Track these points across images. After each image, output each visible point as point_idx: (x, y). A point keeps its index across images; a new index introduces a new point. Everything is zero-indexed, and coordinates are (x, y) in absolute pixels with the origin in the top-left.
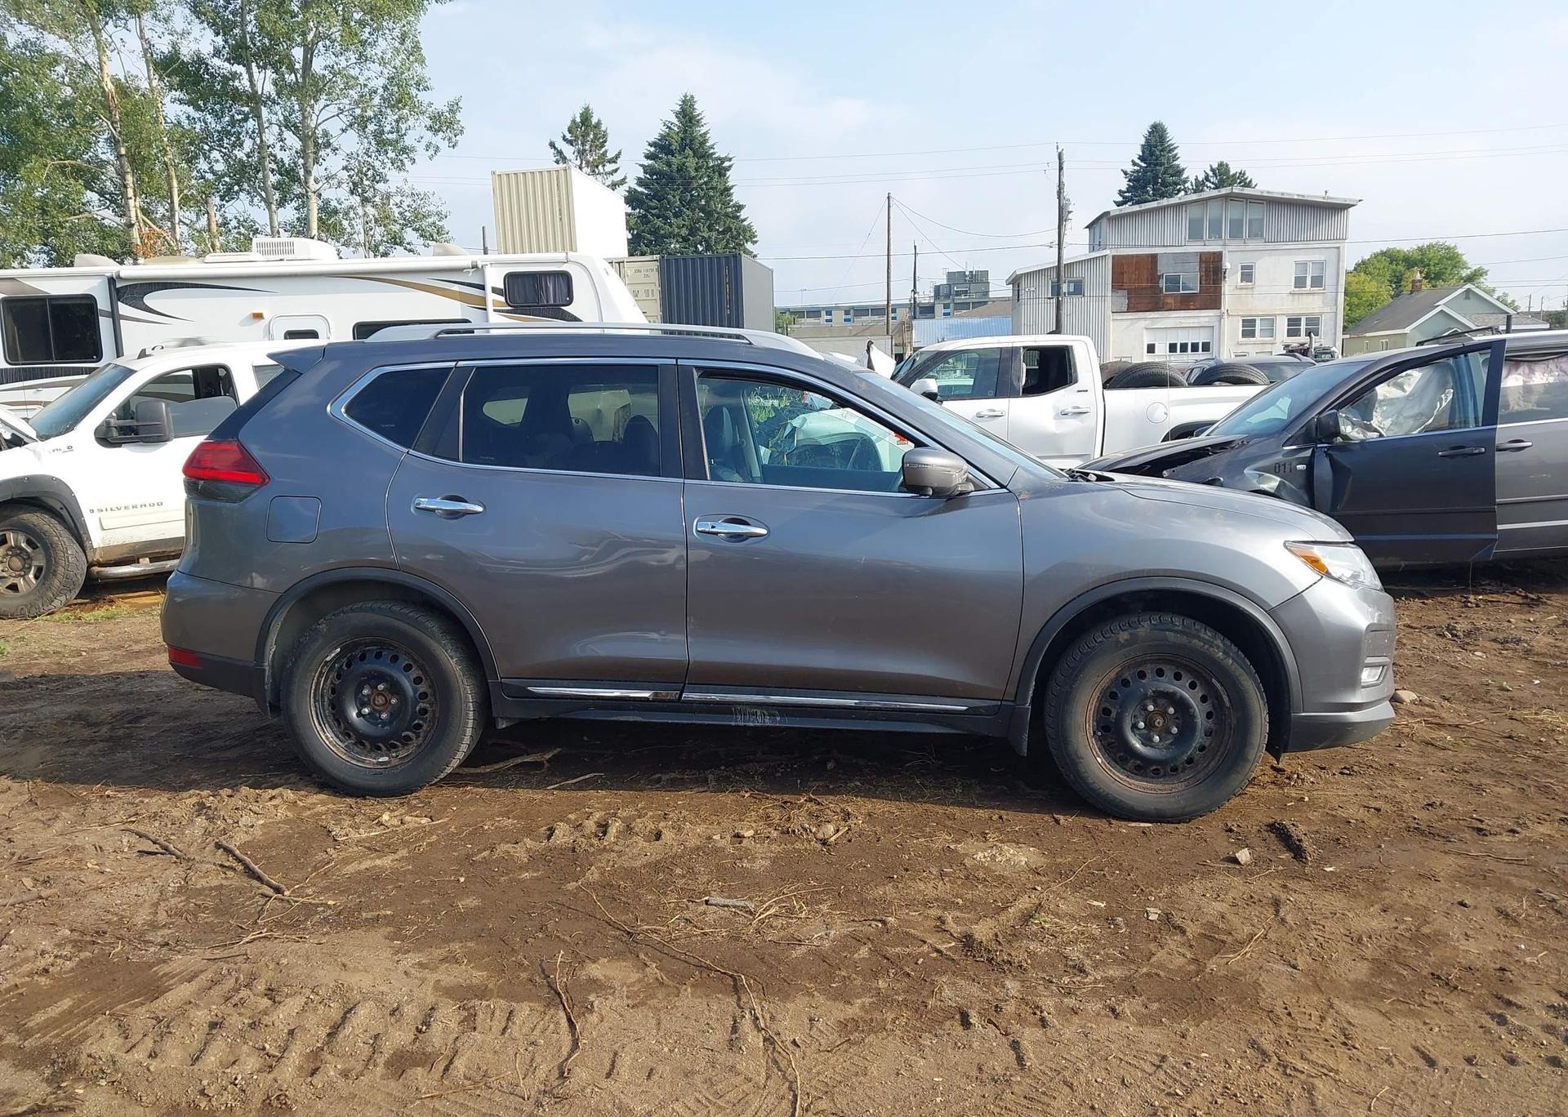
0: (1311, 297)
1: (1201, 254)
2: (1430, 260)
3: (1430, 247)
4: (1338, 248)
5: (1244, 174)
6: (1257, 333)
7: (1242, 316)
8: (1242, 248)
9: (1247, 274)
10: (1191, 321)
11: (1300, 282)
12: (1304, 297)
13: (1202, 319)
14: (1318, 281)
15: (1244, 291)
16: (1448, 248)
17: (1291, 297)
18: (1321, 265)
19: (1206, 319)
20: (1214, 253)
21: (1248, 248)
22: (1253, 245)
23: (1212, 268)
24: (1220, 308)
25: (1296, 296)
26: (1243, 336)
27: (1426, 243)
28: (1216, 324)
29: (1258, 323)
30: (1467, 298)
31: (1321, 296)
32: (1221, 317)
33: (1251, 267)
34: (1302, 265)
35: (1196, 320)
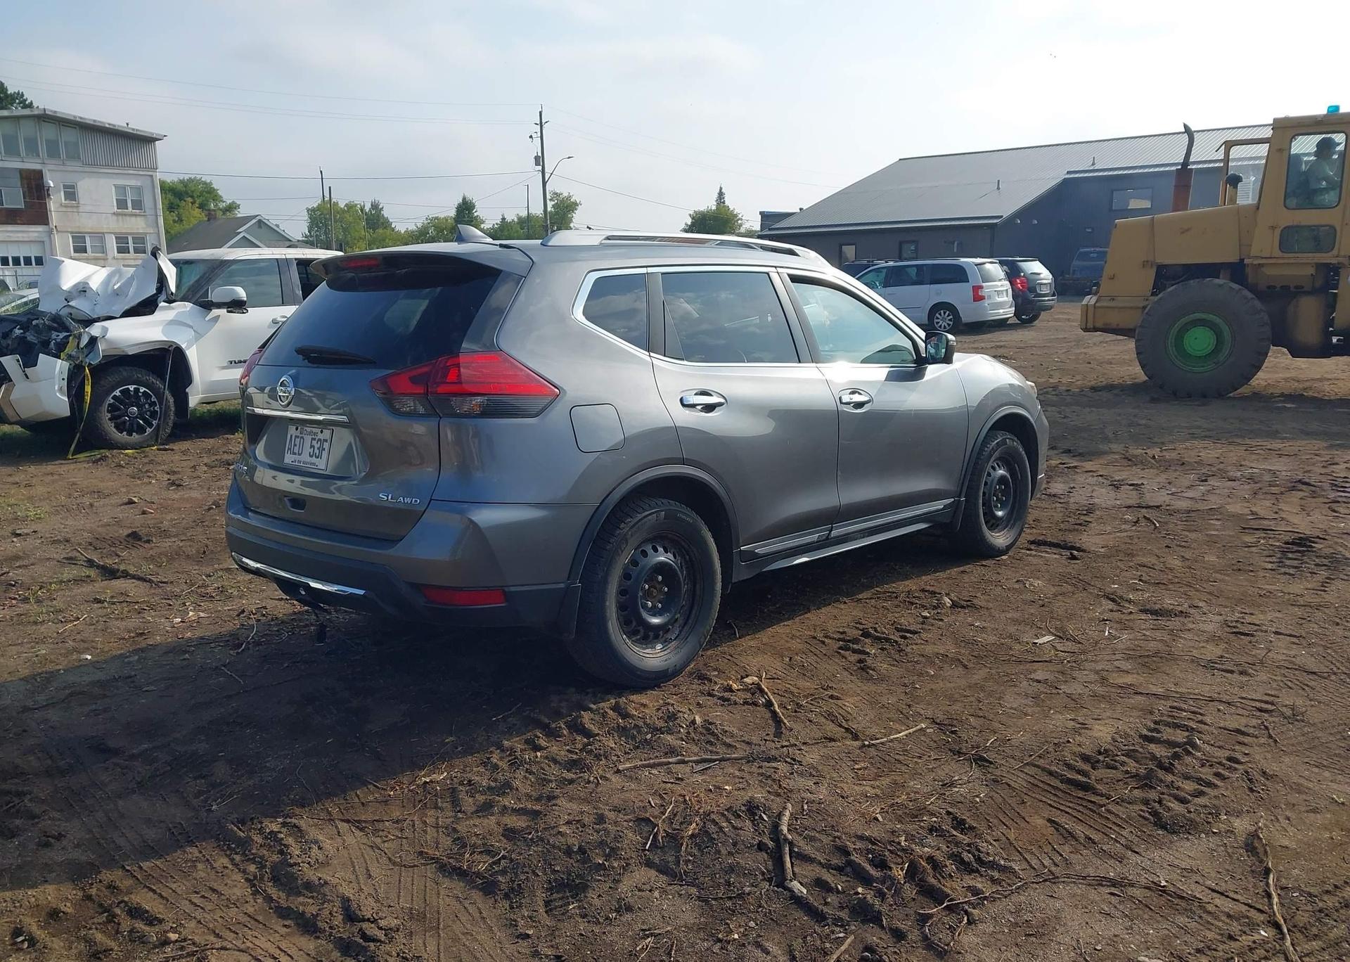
0: (133, 219)
1: (21, 171)
2: (193, 192)
3: (190, 180)
4: (152, 176)
5: (23, 95)
6: (89, 249)
7: (71, 233)
8: (62, 168)
9: (71, 194)
10: (20, 235)
11: (122, 204)
12: (128, 218)
13: (31, 234)
14: (138, 204)
15: (69, 210)
16: (205, 183)
17: (115, 218)
18: (138, 190)
19: (36, 234)
20: (34, 171)
21: (70, 168)
22: (73, 166)
23: (35, 186)
24: (47, 224)
25: (120, 217)
26: (76, 251)
27: (187, 177)
28: (46, 239)
29: (88, 239)
30: (260, 227)
31: (143, 218)
32: (50, 232)
33: (73, 187)
34: (121, 189)
35: (25, 235)
